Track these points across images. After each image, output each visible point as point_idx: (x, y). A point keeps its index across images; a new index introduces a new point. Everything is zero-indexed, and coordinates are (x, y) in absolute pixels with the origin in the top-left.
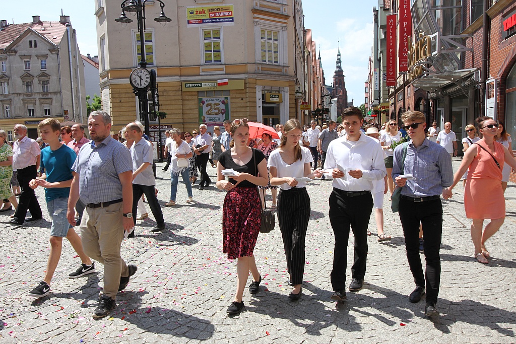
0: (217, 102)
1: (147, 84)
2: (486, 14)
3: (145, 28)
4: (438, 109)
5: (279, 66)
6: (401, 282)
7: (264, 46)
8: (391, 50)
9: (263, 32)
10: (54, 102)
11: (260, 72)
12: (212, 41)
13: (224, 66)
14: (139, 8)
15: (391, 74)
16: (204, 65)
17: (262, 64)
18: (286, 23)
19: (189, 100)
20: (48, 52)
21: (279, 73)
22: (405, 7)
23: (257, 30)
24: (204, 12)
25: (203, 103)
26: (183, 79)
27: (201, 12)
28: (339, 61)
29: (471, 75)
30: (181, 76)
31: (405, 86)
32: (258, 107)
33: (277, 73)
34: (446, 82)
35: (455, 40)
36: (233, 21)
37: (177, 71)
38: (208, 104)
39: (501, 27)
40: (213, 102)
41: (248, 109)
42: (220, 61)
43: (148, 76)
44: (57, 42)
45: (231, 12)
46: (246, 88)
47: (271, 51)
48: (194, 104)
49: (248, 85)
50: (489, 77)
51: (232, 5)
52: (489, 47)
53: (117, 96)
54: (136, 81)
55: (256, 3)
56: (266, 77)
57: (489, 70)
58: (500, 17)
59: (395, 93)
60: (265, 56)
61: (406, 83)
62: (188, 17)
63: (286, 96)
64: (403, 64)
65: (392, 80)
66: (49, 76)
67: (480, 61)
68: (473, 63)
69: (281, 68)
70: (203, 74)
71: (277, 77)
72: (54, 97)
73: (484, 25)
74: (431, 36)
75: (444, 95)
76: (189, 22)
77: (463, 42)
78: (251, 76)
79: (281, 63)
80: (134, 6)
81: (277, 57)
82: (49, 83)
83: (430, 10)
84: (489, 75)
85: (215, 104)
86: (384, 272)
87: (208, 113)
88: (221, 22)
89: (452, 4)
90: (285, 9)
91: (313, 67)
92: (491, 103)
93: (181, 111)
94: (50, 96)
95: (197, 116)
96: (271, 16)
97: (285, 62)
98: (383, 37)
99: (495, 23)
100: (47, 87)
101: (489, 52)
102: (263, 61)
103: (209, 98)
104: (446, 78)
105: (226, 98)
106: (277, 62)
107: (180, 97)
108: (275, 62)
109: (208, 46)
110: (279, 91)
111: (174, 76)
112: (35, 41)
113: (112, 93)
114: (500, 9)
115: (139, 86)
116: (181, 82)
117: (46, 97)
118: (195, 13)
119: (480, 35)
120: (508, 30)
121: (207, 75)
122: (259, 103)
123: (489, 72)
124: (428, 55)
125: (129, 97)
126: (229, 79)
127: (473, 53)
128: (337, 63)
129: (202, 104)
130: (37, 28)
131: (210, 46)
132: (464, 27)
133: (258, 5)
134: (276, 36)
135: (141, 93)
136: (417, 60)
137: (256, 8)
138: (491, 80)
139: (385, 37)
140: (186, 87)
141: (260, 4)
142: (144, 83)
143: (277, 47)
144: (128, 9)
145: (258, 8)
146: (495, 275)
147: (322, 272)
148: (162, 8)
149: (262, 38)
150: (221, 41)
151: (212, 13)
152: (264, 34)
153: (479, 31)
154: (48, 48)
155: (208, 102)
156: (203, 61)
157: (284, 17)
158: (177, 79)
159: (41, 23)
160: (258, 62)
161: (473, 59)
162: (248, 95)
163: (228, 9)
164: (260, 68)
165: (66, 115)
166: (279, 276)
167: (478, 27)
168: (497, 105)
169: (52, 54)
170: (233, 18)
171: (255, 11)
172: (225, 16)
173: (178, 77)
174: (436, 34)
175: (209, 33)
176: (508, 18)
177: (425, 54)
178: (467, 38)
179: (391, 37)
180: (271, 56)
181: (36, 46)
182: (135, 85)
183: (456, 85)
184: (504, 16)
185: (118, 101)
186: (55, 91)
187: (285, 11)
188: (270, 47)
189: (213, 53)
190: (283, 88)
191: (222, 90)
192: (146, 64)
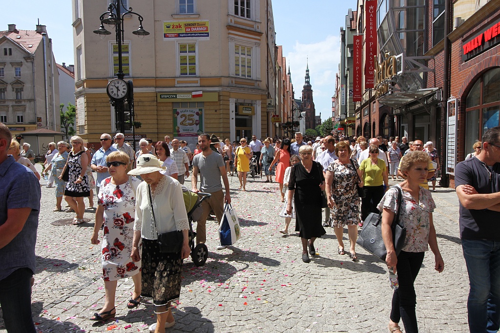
0: (192, 113)
1: (124, 95)
2: (447, 38)
3: (123, 40)
4: (402, 125)
5: (252, 80)
6: (376, 295)
7: (238, 60)
8: (357, 68)
9: (237, 47)
10: (27, 109)
11: (234, 86)
12: (188, 54)
13: (198, 79)
14: (118, 21)
15: (357, 90)
16: (180, 77)
17: (235, 78)
18: (260, 40)
19: (163, 111)
20: (23, 60)
21: (252, 87)
22: (371, 28)
23: (232, 45)
24: (180, 27)
25: (178, 114)
26: (158, 90)
27: (177, 27)
28: (308, 77)
29: (433, 94)
30: (156, 87)
31: (370, 102)
32: (231, 119)
33: (250, 87)
34: (410, 100)
35: (417, 60)
36: (208, 36)
37: (153, 83)
38: (182, 115)
39: (461, 51)
40: (187, 114)
41: (221, 121)
42: (195, 74)
43: (125, 87)
44: (32, 51)
45: (207, 27)
46: (220, 100)
47: (245, 66)
48: (169, 115)
49: (221, 98)
50: (450, 96)
51: (208, 20)
52: (450, 69)
53: (92, 105)
54: (113, 92)
55: (231, 20)
56: (239, 90)
57: (450, 90)
58: (460, 41)
59: (361, 109)
60: (238, 70)
61: (372, 99)
62: (165, 30)
63: (258, 109)
64: (369, 82)
65: (358, 96)
66: (24, 83)
67: (441, 81)
68: (435, 83)
69: (253, 82)
70: (178, 85)
71: (250, 91)
72: (28, 104)
73: (445, 48)
74: (397, 57)
75: (407, 112)
76: (165, 36)
77: (426, 63)
78: (225, 89)
79: (254, 77)
80: (114, 19)
81: (250, 72)
82: (23, 90)
83: (395, 32)
84: (450, 94)
85: (189, 115)
86: (360, 285)
87: (182, 123)
88: (197, 36)
89: (415, 28)
90: (258, 26)
91: (284, 82)
92: (452, 121)
93: (155, 121)
94: (23, 103)
95: (171, 126)
96: (245, 33)
97: (258, 77)
98: (349, 55)
99: (456, 47)
100: (21, 94)
101: (450, 73)
102: (236, 74)
103: (183, 109)
104: (410, 96)
105: (200, 110)
106: (250, 76)
107: (155, 108)
108: (248, 76)
109: (183, 59)
110: (252, 105)
111: (150, 87)
112: (10, 50)
113: (87, 102)
114: (460, 34)
115: (116, 97)
116: (156, 93)
117: (20, 104)
118: (171, 27)
119: (441, 57)
120: (467, 54)
121: (182, 87)
122: (233, 115)
123: (450, 92)
124: (394, 74)
125: (104, 107)
126: (203, 92)
127: (435, 73)
128: (306, 78)
129: (176, 115)
130: (12, 36)
131: (185, 59)
132: (426, 50)
133: (233, 21)
134: (250, 51)
135: (118, 103)
136: (383, 78)
137: (231, 24)
138: (452, 99)
139: (351, 55)
140: (161, 98)
141: (235, 21)
142: (121, 94)
143: (250, 62)
144: (107, 22)
145: (233, 24)
146: (465, 288)
147: (300, 284)
148: (141, 21)
149: (236, 53)
150: (197, 55)
151: (188, 28)
152: (238, 49)
153: (440, 54)
154: (23, 55)
155: (182, 113)
156: (178, 73)
157: (257, 34)
158: (152, 90)
159: (17, 32)
160: (232, 76)
161: (435, 79)
162: (221, 107)
163: (203, 25)
164: (234, 82)
165: (39, 123)
166: (258, 289)
167: (439, 50)
168: (458, 122)
169: (27, 62)
170: (208, 33)
171: (229, 27)
172: (200, 31)
173: (154, 89)
174: (401, 55)
175: (185, 47)
176: (468, 43)
177: (390, 73)
178: (430, 59)
179: (357, 56)
180: (244, 71)
181: (10, 54)
182: (112, 95)
183: (419, 103)
184: (464, 41)
185: (93, 110)
186: (29, 98)
187: (258, 28)
188: (243, 61)
189: (188, 66)
190: (256, 101)
191: (197, 102)
192: (124, 75)
